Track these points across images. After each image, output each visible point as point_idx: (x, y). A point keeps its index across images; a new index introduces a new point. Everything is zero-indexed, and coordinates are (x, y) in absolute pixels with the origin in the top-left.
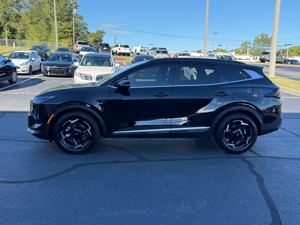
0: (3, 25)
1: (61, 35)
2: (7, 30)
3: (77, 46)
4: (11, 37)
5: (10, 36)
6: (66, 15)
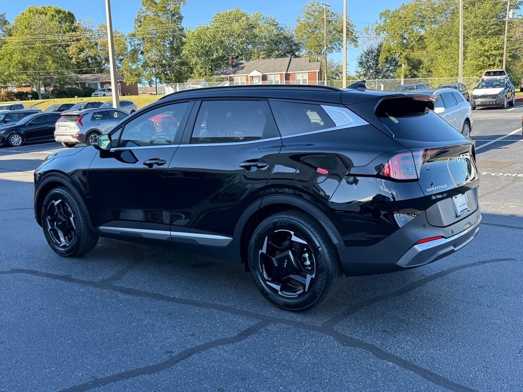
2: (405, 64)
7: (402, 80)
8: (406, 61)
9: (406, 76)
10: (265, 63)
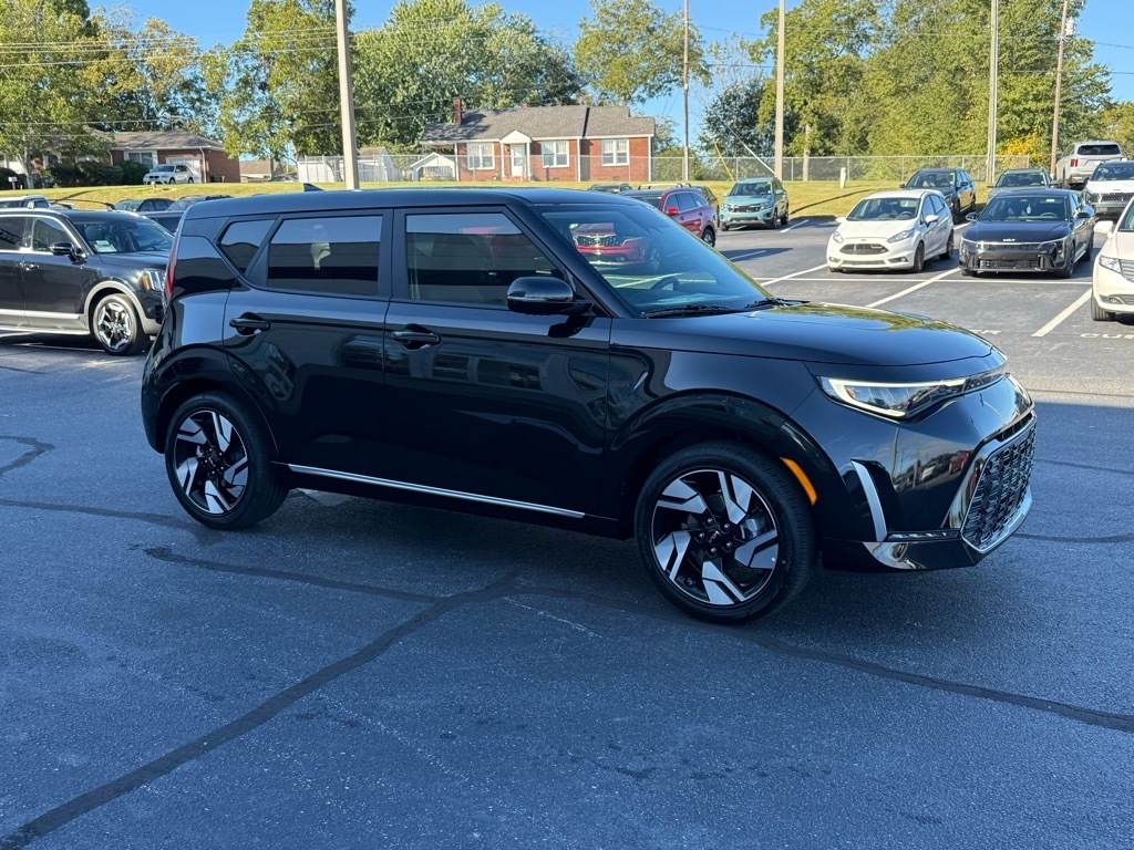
0: (800, 109)
1: (1005, 127)
2: (811, 125)
3: (1074, 163)
4: (821, 147)
5: (817, 143)
6: (1030, 48)
7: (806, 158)
8: (816, 119)
9: (813, 151)
10: (533, 116)
